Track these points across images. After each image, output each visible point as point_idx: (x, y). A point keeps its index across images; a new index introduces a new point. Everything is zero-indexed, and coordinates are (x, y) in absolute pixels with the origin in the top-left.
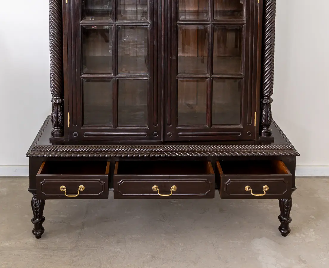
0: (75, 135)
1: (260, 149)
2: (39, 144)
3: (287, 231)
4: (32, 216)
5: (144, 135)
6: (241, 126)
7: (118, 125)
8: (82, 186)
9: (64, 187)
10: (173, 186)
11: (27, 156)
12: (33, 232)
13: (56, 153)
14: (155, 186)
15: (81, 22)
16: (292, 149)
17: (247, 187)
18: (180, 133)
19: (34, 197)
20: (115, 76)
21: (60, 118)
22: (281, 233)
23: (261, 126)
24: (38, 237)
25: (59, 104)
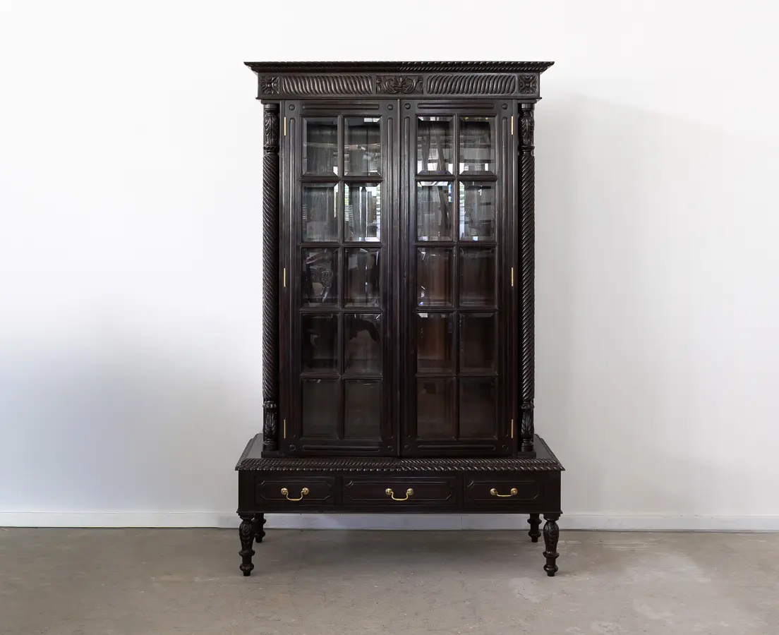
0: (293, 448)
1: (517, 464)
2: (250, 457)
3: (553, 569)
4: (240, 548)
5: (377, 450)
6: (495, 438)
7: (344, 437)
8: (307, 489)
9: (285, 489)
10: (410, 490)
11: (236, 469)
12: (241, 567)
13: (270, 467)
14: (389, 490)
15: (301, 309)
16: (557, 463)
17: (492, 490)
18: (420, 446)
19: (243, 523)
20: (342, 375)
21: (273, 429)
22: (546, 573)
23: (520, 438)
24: (247, 573)
25: (273, 408)
